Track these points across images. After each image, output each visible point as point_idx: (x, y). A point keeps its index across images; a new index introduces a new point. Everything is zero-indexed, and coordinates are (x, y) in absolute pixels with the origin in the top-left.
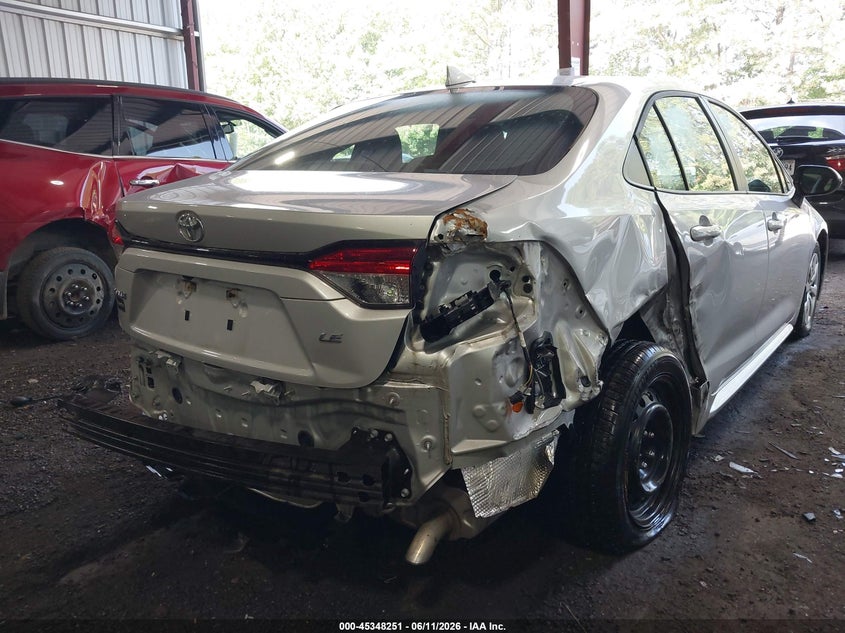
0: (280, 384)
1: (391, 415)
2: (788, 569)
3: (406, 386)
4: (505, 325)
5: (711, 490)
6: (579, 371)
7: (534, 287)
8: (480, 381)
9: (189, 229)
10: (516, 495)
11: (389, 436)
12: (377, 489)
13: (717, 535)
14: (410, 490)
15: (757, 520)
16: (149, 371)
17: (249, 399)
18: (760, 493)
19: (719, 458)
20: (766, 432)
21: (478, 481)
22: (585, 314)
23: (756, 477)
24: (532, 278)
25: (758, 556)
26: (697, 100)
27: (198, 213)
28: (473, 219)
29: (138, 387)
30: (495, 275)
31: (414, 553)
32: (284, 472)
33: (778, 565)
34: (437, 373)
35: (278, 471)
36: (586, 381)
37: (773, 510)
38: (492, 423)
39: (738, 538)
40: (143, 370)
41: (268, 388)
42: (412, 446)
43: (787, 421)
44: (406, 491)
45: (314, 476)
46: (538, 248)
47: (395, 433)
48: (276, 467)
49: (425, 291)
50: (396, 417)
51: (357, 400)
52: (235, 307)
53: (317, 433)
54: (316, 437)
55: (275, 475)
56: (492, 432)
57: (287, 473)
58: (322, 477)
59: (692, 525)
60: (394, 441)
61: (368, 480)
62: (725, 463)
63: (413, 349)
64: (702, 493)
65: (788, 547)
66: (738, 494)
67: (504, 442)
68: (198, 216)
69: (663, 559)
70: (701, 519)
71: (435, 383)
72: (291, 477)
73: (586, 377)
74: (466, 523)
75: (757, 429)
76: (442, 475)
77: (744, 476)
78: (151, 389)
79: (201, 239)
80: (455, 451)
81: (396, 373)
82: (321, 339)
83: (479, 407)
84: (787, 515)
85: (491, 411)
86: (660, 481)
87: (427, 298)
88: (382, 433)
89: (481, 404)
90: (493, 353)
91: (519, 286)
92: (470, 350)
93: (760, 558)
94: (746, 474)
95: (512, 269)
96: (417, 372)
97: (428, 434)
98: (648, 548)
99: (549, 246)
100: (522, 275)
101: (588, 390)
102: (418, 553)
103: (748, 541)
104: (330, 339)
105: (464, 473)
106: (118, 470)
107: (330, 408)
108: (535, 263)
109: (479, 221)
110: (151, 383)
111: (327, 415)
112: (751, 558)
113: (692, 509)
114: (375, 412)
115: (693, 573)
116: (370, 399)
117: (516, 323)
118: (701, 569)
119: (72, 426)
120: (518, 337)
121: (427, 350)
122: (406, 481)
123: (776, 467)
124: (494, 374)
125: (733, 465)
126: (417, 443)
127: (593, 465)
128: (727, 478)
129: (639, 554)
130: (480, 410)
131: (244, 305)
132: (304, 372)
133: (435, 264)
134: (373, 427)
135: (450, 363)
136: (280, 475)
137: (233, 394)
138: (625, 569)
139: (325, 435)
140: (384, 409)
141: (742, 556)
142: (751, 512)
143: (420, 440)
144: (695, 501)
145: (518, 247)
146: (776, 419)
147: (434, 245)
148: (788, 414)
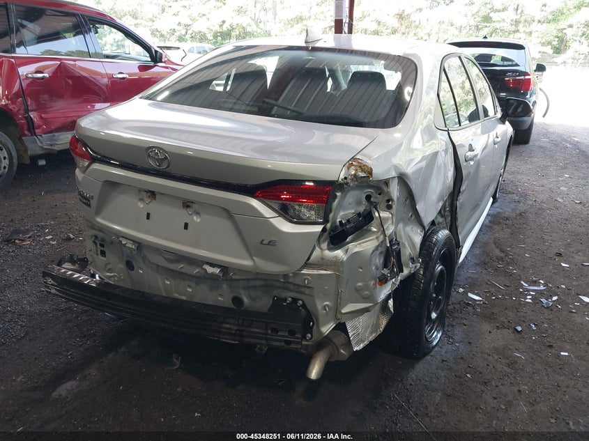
0: (225, 268)
1: (303, 289)
2: (512, 364)
3: (315, 272)
4: (377, 232)
5: (461, 313)
6: (410, 254)
7: (394, 206)
8: (362, 268)
9: (157, 160)
10: (371, 333)
11: (301, 302)
12: (298, 338)
13: (470, 343)
14: (312, 335)
15: (490, 332)
16: (102, 245)
17: (198, 275)
18: (488, 313)
19: (461, 290)
20: (484, 271)
21: (355, 328)
22: (413, 217)
23: (484, 303)
24: (393, 201)
25: (495, 356)
26: (460, 57)
27: (166, 149)
28: (364, 166)
29: (92, 256)
30: (368, 198)
31: (311, 372)
32: (232, 327)
33: (507, 361)
34: (335, 264)
35: (227, 326)
36: (413, 260)
37: (498, 324)
38: (366, 294)
39: (481, 344)
40: (96, 244)
41: (217, 271)
42: (316, 309)
43: (494, 263)
44: (309, 335)
45: (254, 330)
46: (396, 181)
47: (304, 300)
48: (227, 323)
49: (331, 211)
50: (307, 291)
51: (282, 280)
52: (190, 214)
53: (247, 297)
54: (246, 300)
55: (226, 328)
56: (365, 299)
57: (235, 328)
58: (259, 331)
59: (456, 337)
60: (304, 305)
61: (292, 333)
62: (465, 293)
63: (321, 249)
64: (456, 315)
65: (510, 349)
66: (476, 315)
67: (372, 304)
68: (166, 152)
69: (443, 361)
70: (458, 333)
71: (334, 270)
72: (237, 330)
73: (413, 258)
74: (342, 351)
75: (479, 269)
76: (334, 326)
77: (478, 303)
78: (103, 258)
79: (168, 167)
80: (343, 311)
81: (310, 264)
82: (261, 243)
83: (360, 284)
84: (505, 328)
85: (366, 287)
86: (438, 312)
87: (331, 215)
88: (295, 300)
89: (360, 282)
90: (371, 251)
91: (383, 205)
92: (357, 250)
93: (496, 357)
94: (478, 300)
95: (380, 194)
96: (322, 264)
97: (326, 301)
98: (432, 353)
99: (402, 179)
100: (386, 198)
101: (414, 265)
102: (314, 373)
103: (487, 346)
104: (269, 243)
105: (347, 323)
106: (66, 309)
107: (258, 283)
108: (395, 191)
109: (367, 167)
110: (103, 253)
111: (255, 287)
112: (491, 358)
113: (453, 326)
114: (291, 287)
115: (461, 369)
116: (291, 280)
117: (384, 230)
118: (466, 366)
119: (56, 289)
120: (385, 240)
121: (329, 249)
122: (310, 330)
123: (494, 296)
124: (370, 264)
125: (470, 295)
126: (319, 307)
127: (409, 309)
128: (468, 304)
129: (428, 357)
130: (360, 286)
131: (198, 213)
132: (247, 263)
133: (338, 194)
134: (289, 296)
135: (345, 259)
136: (230, 329)
137: (183, 270)
138: (421, 369)
139: (252, 299)
140: (299, 286)
141: (486, 356)
142: (486, 327)
143: (322, 304)
144: (453, 321)
145: (386, 182)
146: (488, 262)
147: (340, 184)
148: (494, 258)
